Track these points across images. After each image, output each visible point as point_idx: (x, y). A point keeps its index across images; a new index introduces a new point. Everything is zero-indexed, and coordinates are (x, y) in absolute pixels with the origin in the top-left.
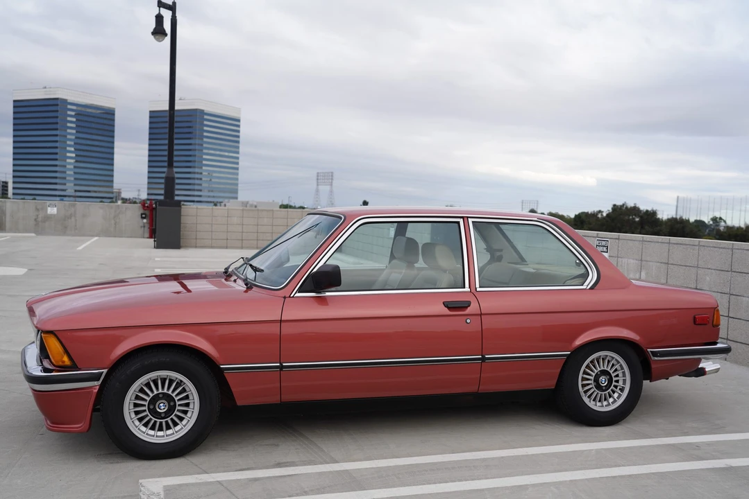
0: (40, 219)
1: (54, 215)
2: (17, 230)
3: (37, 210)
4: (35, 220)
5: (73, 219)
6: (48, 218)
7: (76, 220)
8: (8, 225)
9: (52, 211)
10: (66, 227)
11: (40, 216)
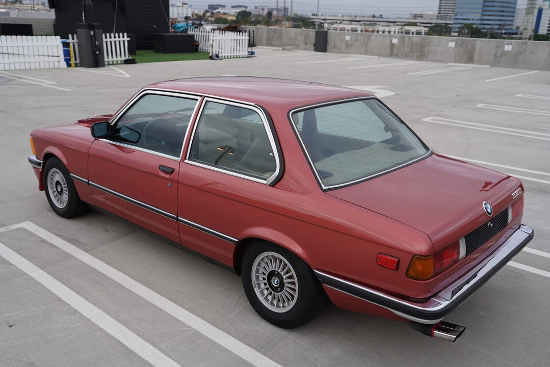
0: (498, 54)
1: (509, 51)
2: (481, 63)
3: (497, 47)
4: (495, 55)
5: (523, 55)
6: (505, 53)
7: (525, 56)
8: (476, 58)
9: (508, 48)
10: (516, 62)
11: (499, 52)
